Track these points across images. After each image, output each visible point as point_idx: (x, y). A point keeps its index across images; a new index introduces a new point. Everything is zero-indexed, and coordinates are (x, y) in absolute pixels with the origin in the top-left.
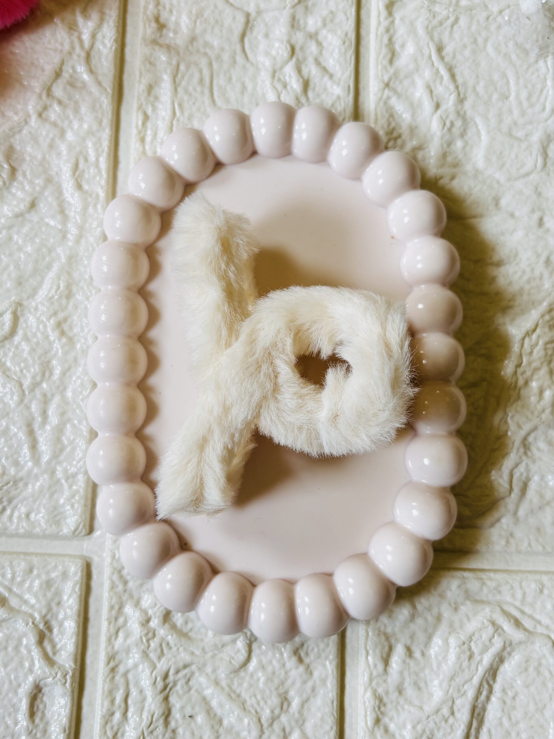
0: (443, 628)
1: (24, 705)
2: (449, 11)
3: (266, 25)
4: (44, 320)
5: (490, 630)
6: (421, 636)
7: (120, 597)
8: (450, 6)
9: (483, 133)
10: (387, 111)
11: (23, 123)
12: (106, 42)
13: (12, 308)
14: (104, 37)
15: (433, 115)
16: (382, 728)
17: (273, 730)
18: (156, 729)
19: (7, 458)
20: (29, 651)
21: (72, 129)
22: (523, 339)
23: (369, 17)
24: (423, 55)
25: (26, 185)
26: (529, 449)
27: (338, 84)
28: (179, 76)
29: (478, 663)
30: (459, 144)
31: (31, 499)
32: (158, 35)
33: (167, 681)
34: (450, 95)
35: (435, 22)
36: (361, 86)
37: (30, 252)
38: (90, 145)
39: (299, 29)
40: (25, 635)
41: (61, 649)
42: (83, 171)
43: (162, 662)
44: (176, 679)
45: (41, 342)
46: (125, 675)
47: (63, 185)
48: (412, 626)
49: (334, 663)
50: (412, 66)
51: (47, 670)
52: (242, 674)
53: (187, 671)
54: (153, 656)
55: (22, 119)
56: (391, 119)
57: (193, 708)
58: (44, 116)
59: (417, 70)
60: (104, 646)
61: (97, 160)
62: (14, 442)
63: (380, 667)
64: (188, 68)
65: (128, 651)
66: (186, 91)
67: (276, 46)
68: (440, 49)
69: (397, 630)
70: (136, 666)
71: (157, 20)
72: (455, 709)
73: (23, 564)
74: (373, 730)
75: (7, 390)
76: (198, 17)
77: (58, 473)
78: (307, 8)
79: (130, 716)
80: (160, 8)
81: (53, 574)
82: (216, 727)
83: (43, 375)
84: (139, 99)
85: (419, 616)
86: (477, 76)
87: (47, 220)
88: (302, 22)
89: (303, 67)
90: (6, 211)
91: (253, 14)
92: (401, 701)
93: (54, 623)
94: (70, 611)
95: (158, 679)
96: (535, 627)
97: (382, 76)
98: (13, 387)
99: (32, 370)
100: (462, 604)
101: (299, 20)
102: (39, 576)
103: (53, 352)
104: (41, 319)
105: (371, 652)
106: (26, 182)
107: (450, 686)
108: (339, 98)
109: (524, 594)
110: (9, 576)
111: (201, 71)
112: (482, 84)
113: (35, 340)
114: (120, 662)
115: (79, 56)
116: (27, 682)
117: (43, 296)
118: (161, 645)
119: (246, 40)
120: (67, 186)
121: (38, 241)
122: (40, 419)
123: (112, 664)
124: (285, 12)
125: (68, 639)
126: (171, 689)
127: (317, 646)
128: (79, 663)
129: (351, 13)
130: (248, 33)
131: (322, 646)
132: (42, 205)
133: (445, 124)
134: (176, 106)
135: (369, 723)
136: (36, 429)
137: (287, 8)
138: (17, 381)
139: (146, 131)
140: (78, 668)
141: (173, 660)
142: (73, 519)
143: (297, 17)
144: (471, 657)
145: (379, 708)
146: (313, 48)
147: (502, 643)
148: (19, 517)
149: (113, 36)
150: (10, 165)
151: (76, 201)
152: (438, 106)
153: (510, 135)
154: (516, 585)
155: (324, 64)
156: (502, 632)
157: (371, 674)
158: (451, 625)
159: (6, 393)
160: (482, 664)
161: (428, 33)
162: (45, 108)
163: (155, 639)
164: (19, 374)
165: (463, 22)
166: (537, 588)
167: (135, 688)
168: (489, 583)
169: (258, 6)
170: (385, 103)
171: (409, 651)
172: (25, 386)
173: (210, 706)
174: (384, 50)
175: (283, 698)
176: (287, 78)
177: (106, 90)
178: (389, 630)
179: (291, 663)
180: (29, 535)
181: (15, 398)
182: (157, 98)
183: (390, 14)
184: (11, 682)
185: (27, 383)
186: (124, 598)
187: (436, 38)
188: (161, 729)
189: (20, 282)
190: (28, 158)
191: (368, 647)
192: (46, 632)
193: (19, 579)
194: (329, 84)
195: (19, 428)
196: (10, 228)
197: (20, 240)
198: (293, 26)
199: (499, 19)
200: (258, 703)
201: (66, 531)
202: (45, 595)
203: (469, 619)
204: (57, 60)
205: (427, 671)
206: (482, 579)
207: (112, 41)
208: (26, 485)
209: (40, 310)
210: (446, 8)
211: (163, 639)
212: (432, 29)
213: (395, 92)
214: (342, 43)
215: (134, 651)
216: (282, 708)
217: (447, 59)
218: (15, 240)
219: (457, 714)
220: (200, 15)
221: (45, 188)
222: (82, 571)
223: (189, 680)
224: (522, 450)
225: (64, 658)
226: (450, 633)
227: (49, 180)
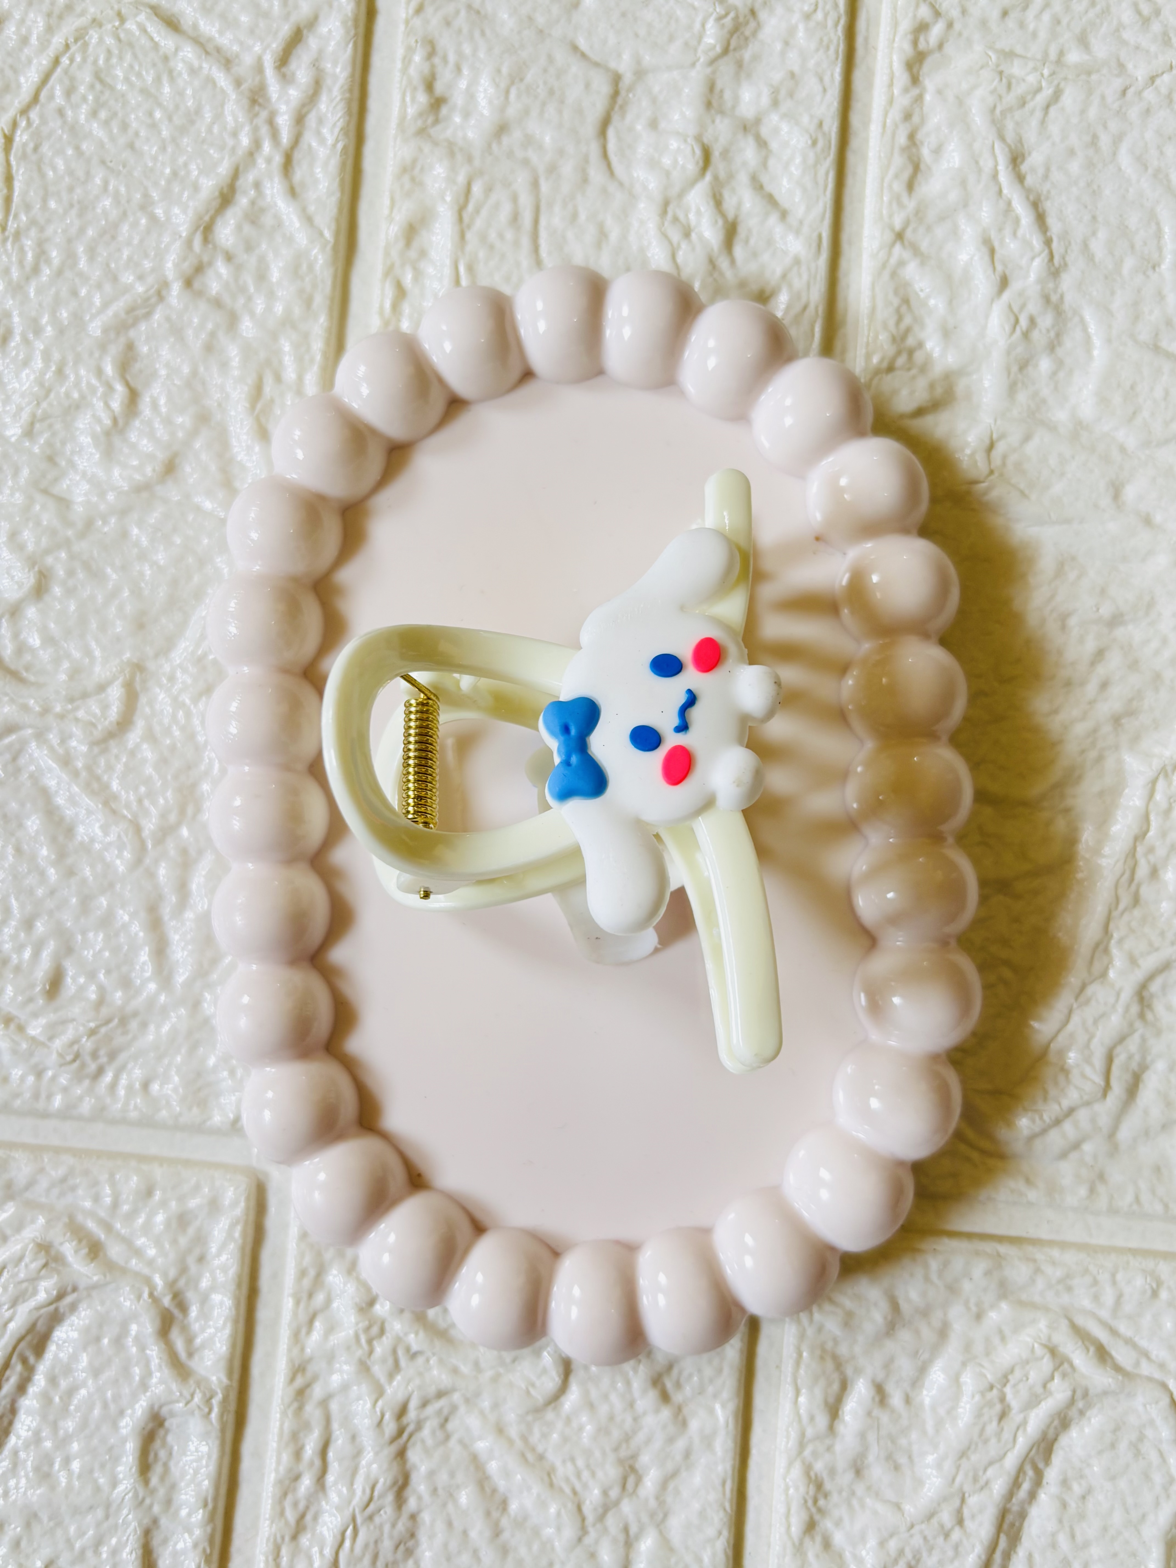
0: (952, 1349)
1: (131, 1449)
2: (1042, 75)
3: (654, 101)
4: (188, 701)
5: (1046, 1364)
6: (905, 1366)
7: (319, 1254)
8: (1044, 65)
9: (1097, 342)
10: (896, 292)
11: (153, 300)
12: (325, 131)
13: (125, 675)
14: (320, 121)
15: (992, 301)
16: (818, 1539)
17: (606, 1530)
18: (380, 1510)
19: (108, 972)
20: (142, 1349)
21: (252, 314)
22: (1154, 782)
23: (870, 86)
24: (980, 171)
25: (157, 426)
26: (1150, 1007)
27: (797, 232)
28: (471, 207)
29: (1018, 1429)
30: (1045, 365)
31: (152, 1055)
32: (430, 120)
33: (405, 1420)
34: (1033, 259)
35: (1010, 99)
36: (845, 237)
37: (162, 562)
38: (287, 347)
39: (722, 112)
40: (134, 1317)
41: (203, 1346)
42: (272, 401)
43: (395, 1383)
44: (422, 1416)
45: (179, 745)
46: (324, 1403)
47: (232, 428)
48: (890, 1346)
49: (732, 1406)
50: (953, 196)
51: (174, 1386)
52: (550, 1415)
53: (442, 1403)
54: (379, 1371)
55: (152, 291)
56: (904, 309)
57: (452, 1475)
58: (197, 285)
59: (966, 206)
60: (285, 1346)
61: (300, 378)
62: (122, 940)
63: (822, 1421)
64: (489, 190)
65: (331, 1358)
66: (483, 238)
67: (671, 147)
68: (1016, 159)
69: (858, 1349)
70: (345, 1388)
71: (429, 86)
72: (966, 1512)
73: (135, 1178)
74: (801, 1543)
75: (112, 838)
76: (512, 83)
77: (206, 1005)
78: (740, 64)
79: (331, 1484)
80: (437, 60)
81: (192, 1201)
82: (495, 1514)
83: (182, 812)
84: (387, 254)
85: (904, 1326)
86: (1094, 218)
87: (198, 499)
88: (727, 95)
89: (726, 194)
90: (118, 478)
91: (628, 78)
92: (860, 1489)
93: (191, 1296)
94: (222, 1275)
95: (387, 1416)
96: (1137, 1364)
97: (891, 216)
98: (122, 833)
99: (162, 801)
100: (992, 1306)
101: (722, 91)
102: (164, 1204)
103: (203, 768)
104: (181, 699)
105: (804, 1391)
106: (159, 419)
107: (958, 1468)
108: (797, 261)
109: (1119, 1297)
110: (108, 1200)
111: (515, 199)
112: (1102, 234)
113: (168, 742)
114: (315, 1378)
115: (269, 161)
116: (137, 1406)
117: (185, 654)
118: (394, 1352)
119: (611, 133)
120: (238, 430)
121: (178, 540)
122: (174, 899)
123: (299, 1381)
124: (693, 74)
125: (216, 1329)
126: (410, 1436)
127: (700, 1371)
128: (236, 1376)
129: (832, 75)
130: (616, 118)
131: (708, 1372)
132: (188, 469)
133: (1017, 321)
134: (462, 269)
135: (793, 1529)
136: (166, 918)
137: (698, 66)
138: (131, 821)
139: (399, 321)
140: (235, 1384)
141: (417, 1381)
142: (233, 1098)
143: (719, 85)
144: (1003, 1415)
145: (815, 1501)
146: (749, 153)
147: (1069, 1393)
148: (130, 1088)
149: (339, 120)
150: (127, 385)
151: (255, 463)
152: (1004, 283)
153: (1156, 349)
154: (1104, 1277)
155: (769, 188)
156: (1069, 1370)
157: (803, 1434)
158: (968, 1347)
159: (110, 844)
160: (1025, 1430)
161: (993, 122)
162: (199, 269)
163: (384, 1338)
164: (134, 805)
165: (1070, 99)
166: (1147, 1287)
167: (343, 1430)
168: (1048, 1270)
169: (638, 61)
170: (894, 274)
171: (880, 1393)
172: (146, 833)
173: (484, 1473)
174: (898, 160)
175: (627, 1468)
176: (692, 217)
177: (321, 234)
178: (843, 1350)
179: (646, 1400)
180: (147, 1122)
181: (127, 855)
182: (423, 254)
183: (915, 80)
184: (105, 1406)
185: (149, 826)
186: (329, 1255)
187: (1010, 136)
188: (388, 1512)
189: (140, 624)
190: (163, 372)
191: (799, 1381)
192: (176, 1312)
193: (126, 1208)
194: (778, 230)
195: (133, 916)
196: (124, 512)
197: (143, 539)
198: (709, 105)
199: (1149, 95)
200: (578, 1475)
201: (219, 1118)
202: (174, 1242)
203: (1003, 1339)
204: (224, 169)
205: (914, 1436)
206: (1035, 1261)
207: (337, 130)
208: (144, 1025)
209: (180, 681)
210: (1035, 69)
211: (398, 1340)
212: (1003, 113)
213: (916, 250)
214: (810, 142)
215: (343, 1358)
216: (624, 1487)
217: (1029, 180)
218: (134, 537)
219: (968, 1523)
220: (517, 77)
221: (194, 433)
222: (248, 1199)
223: (446, 1420)
224: (1135, 1009)
225: (209, 1363)
226: (964, 1364)
227: (203, 418)
